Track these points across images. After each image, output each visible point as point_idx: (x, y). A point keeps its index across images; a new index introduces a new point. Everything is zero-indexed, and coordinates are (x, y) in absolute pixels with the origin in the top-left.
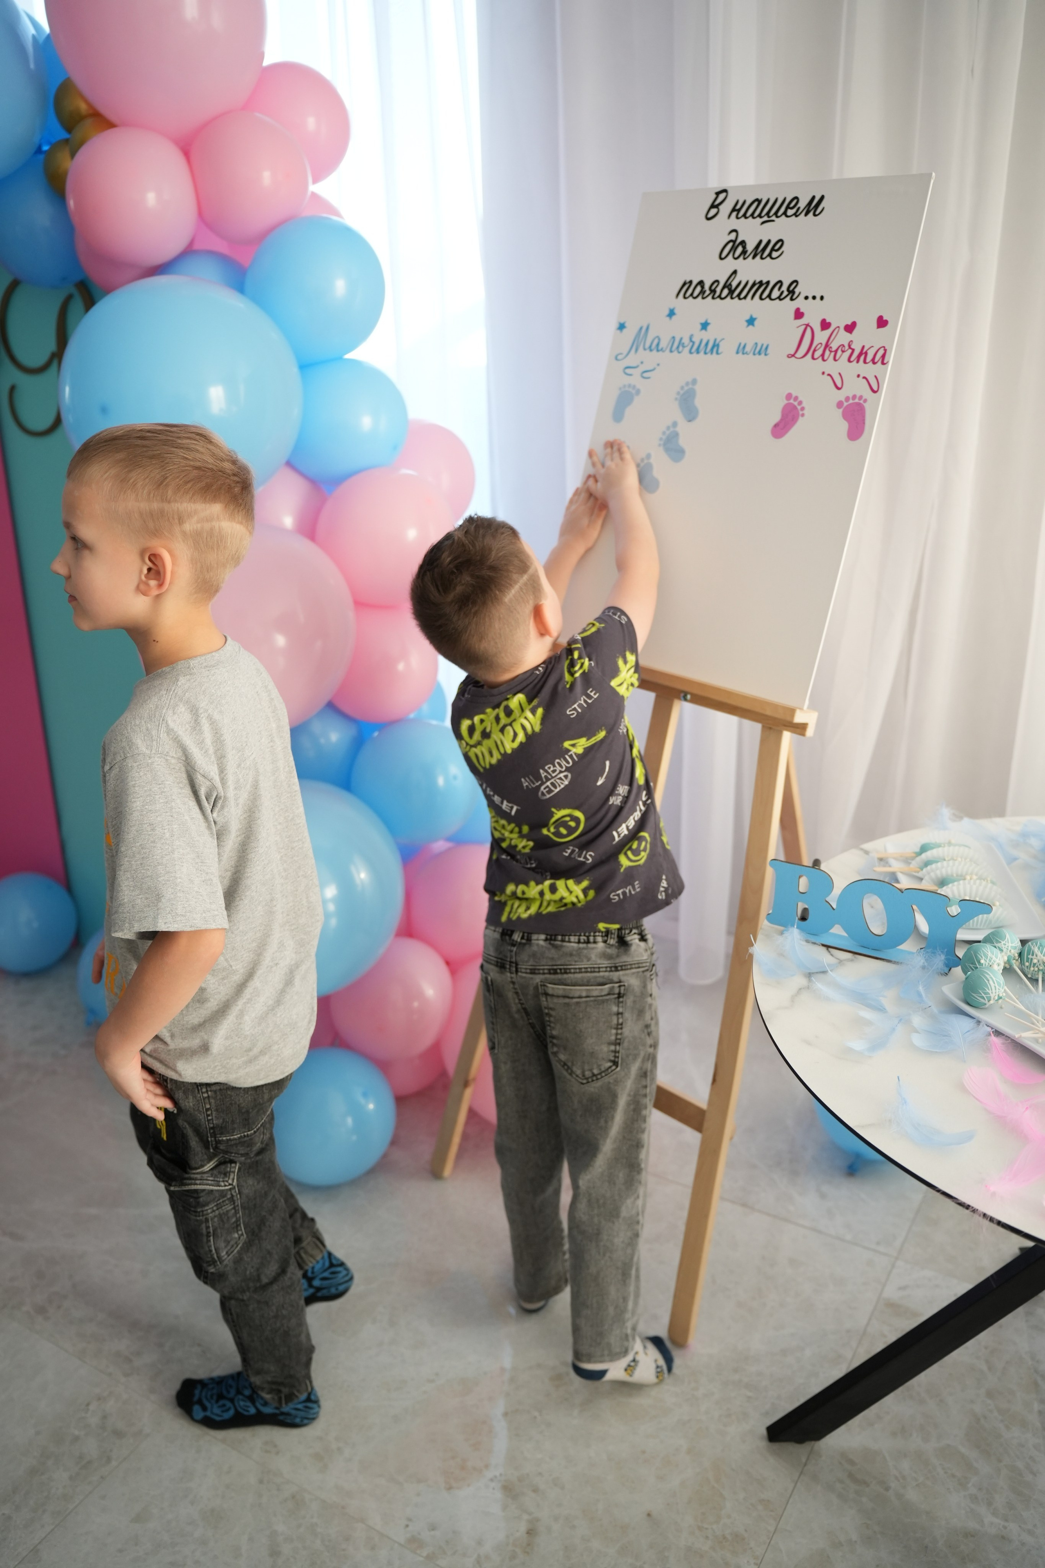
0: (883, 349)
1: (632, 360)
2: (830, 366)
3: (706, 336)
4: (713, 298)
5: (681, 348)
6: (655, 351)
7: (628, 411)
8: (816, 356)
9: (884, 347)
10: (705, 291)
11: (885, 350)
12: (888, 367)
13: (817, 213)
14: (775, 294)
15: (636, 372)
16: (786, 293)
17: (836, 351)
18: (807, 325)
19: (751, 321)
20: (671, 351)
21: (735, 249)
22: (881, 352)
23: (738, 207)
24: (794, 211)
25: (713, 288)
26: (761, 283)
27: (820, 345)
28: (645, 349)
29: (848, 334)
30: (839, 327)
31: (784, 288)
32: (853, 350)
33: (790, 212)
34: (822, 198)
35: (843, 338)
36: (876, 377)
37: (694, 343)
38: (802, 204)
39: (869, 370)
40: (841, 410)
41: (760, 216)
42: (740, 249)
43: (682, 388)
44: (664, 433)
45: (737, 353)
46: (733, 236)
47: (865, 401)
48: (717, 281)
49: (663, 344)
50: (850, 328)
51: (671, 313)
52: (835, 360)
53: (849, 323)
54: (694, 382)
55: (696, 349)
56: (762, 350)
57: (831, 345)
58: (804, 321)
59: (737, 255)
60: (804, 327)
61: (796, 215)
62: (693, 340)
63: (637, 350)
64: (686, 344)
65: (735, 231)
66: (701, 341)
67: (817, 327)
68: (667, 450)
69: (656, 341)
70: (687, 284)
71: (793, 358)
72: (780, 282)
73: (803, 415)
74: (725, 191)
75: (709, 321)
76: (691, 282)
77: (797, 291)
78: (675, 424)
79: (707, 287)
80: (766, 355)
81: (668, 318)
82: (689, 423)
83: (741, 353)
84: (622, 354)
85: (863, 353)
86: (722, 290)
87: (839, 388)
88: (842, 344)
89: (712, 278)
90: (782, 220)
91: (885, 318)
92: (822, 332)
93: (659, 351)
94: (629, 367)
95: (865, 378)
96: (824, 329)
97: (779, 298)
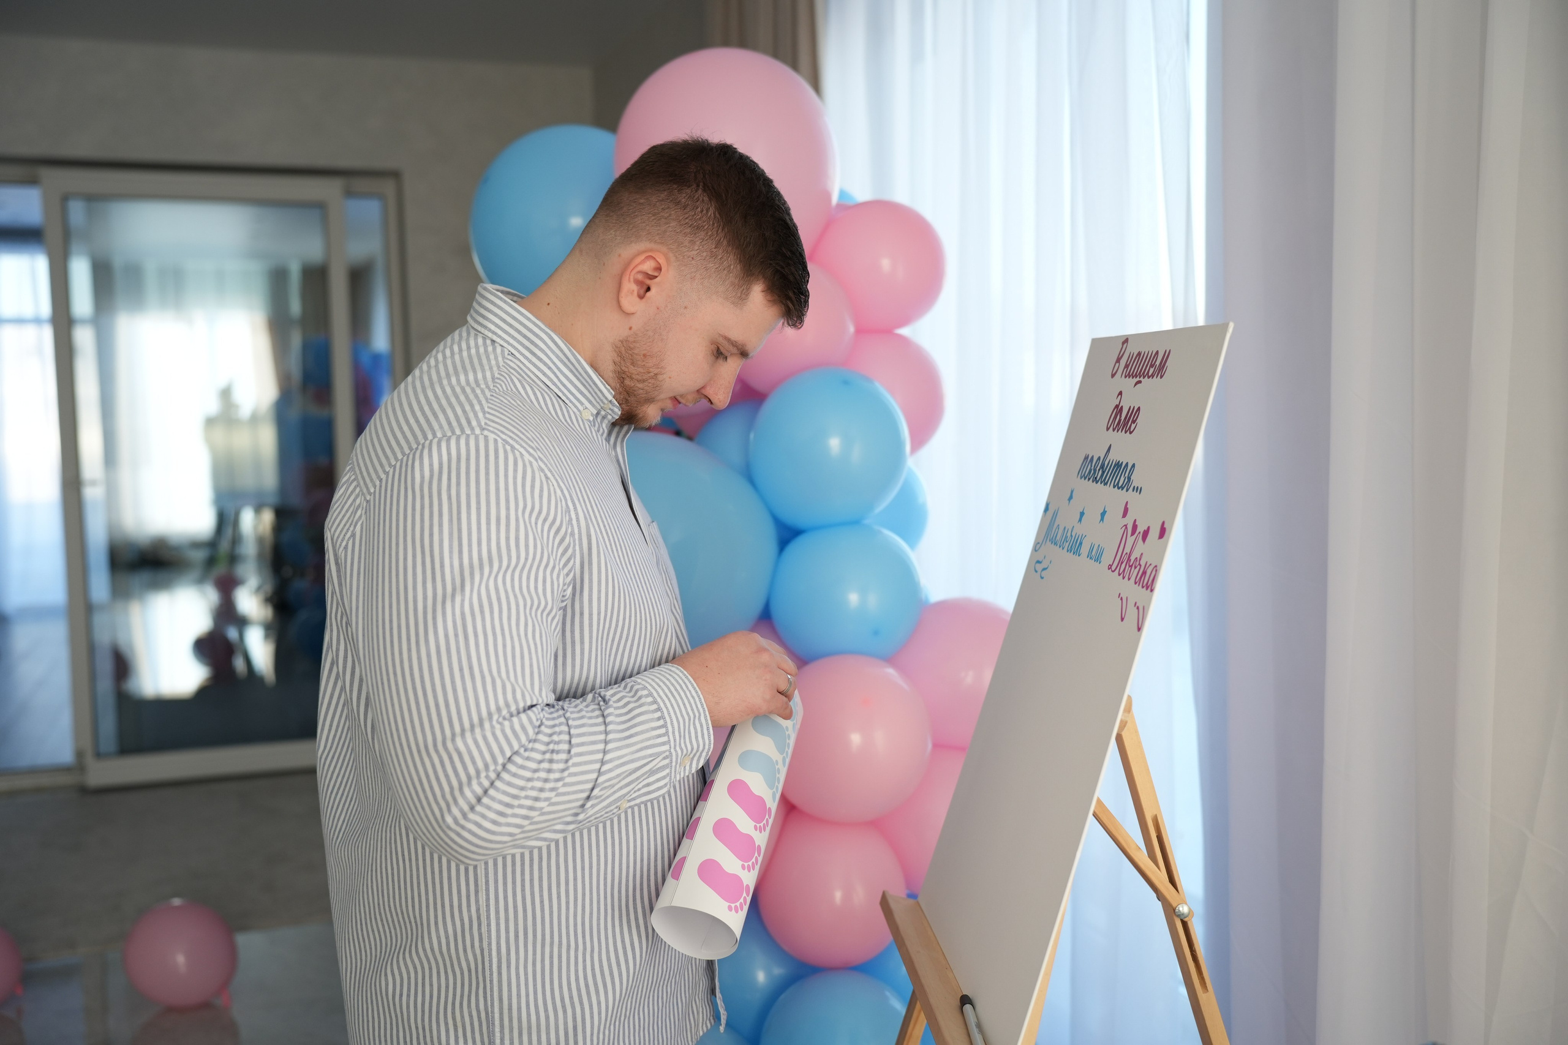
0: (1155, 568)
1: (1042, 552)
2: (1124, 586)
3: (1079, 530)
4: (1092, 481)
5: (1065, 543)
6: (1054, 542)
8: (1121, 570)
9: (1156, 566)
11: (1156, 571)
12: (1155, 596)
14: (1121, 480)
15: (1039, 567)
16: (1126, 480)
17: (1132, 566)
18: (1126, 527)
19: (1103, 515)
20: (1060, 547)
21: (1115, 417)
22: (1154, 573)
23: (1128, 362)
24: (1153, 369)
25: (1096, 467)
28: (1050, 540)
29: (1142, 542)
30: (1140, 533)
32: (1140, 566)
33: (1150, 371)
35: (1140, 547)
37: (1072, 536)
38: (1158, 363)
39: (1143, 598)
41: (1137, 375)
42: (1118, 419)
46: (1119, 400)
48: (1099, 458)
49: (1058, 538)
50: (1145, 535)
51: (1071, 498)
52: (1129, 579)
53: (1146, 529)
55: (1071, 546)
56: (1099, 556)
57: (1131, 558)
58: (1126, 519)
59: (1115, 425)
61: (1153, 376)
62: (1072, 533)
63: (1046, 542)
64: (1068, 539)
65: (1120, 393)
66: (1076, 535)
67: (1130, 533)
69: (1057, 531)
70: (1086, 458)
71: (1109, 571)
72: (1127, 464)
74: (1126, 341)
75: (1084, 511)
77: (1132, 477)
79: (1093, 466)
80: (1100, 562)
81: (1068, 502)
83: (1090, 556)
84: (1039, 543)
85: (1144, 573)
86: (1099, 470)
87: (1122, 619)
88: (1136, 558)
89: (1098, 452)
90: (1145, 381)
91: (1165, 526)
92: (1130, 540)
93: (1056, 544)
94: (1038, 562)
95: (1138, 608)
96: (1133, 533)
97: (1122, 488)
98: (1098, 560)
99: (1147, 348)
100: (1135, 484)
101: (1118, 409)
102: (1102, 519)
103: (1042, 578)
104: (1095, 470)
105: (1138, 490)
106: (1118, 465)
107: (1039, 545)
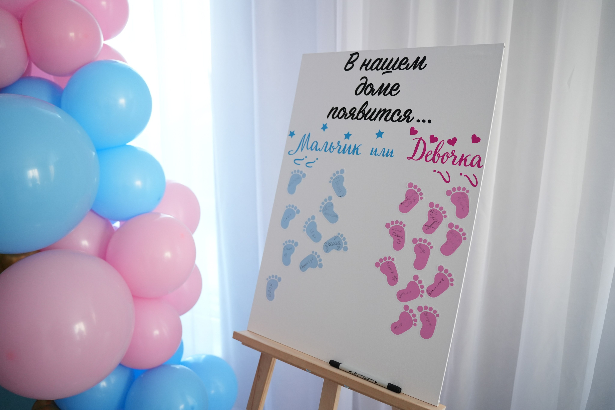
0: (478, 157)
1: (300, 155)
2: (439, 166)
3: (348, 142)
4: (352, 119)
5: (332, 150)
6: (315, 149)
7: (298, 187)
8: (428, 159)
9: (479, 156)
10: (347, 114)
11: (480, 158)
12: (483, 169)
13: (422, 67)
14: (396, 117)
15: (303, 163)
16: (403, 117)
17: (443, 157)
18: (420, 139)
19: (380, 134)
20: (325, 151)
21: (365, 89)
22: (477, 159)
23: (366, 63)
24: (405, 66)
25: (352, 112)
26: (385, 110)
27: (431, 152)
28: (308, 149)
29: (449, 145)
30: (443, 141)
31: (402, 114)
32: (456, 157)
33: (402, 67)
34: (425, 58)
35: (447, 148)
36: (474, 175)
37: (341, 146)
38: (411, 62)
39: (469, 171)
40: (450, 197)
41: (382, 69)
42: (369, 89)
43: (334, 175)
44: (323, 203)
45: (371, 154)
46: (364, 81)
47: (468, 191)
48: (355, 108)
49: (320, 146)
50: (452, 142)
51: (325, 127)
52: (442, 162)
53: (451, 138)
54: (342, 171)
55: (343, 150)
56: (389, 154)
57: (438, 153)
58: (418, 136)
59: (367, 93)
60: (419, 139)
61: (407, 68)
62: (340, 144)
63: (302, 150)
64: (335, 148)
65: (365, 77)
66: (346, 145)
67: (428, 141)
68: (325, 215)
69: (315, 144)
70: (334, 110)
71: (412, 159)
72: (399, 111)
73: (422, 198)
74: (355, 53)
75: (350, 133)
76: (337, 108)
77: (411, 116)
78: (330, 198)
79: (348, 112)
80: (391, 156)
81: (322, 130)
82: (340, 197)
83: (374, 154)
84: (292, 151)
85: (464, 159)
86: (358, 114)
87: (447, 182)
88: (447, 152)
89: (349, 106)
91: (478, 136)
92: (432, 145)
93: (317, 150)
94: (298, 159)
95: (466, 176)
96: (433, 142)
97: (399, 120)
103: (309, 166)
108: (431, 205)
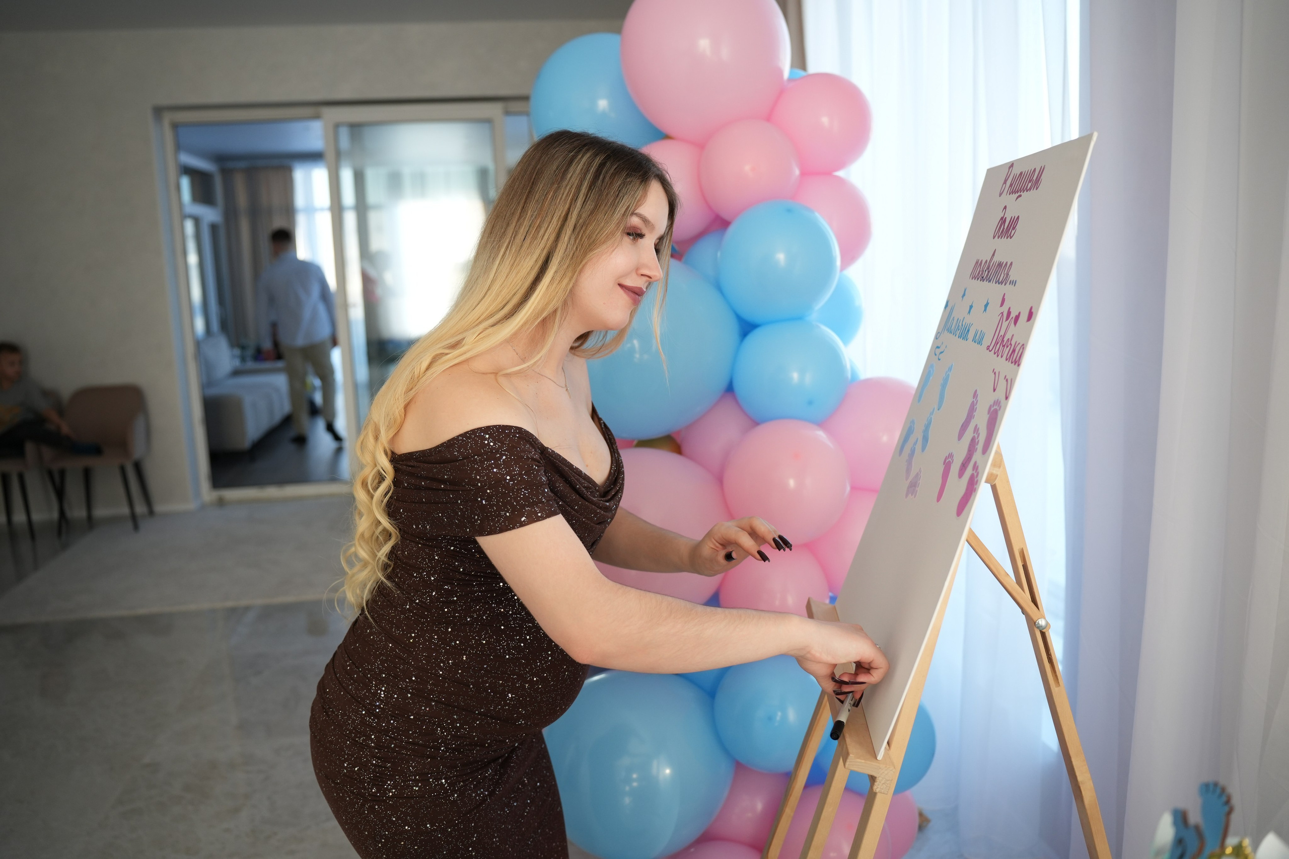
2: (998, 362)
3: (968, 320)
7: (925, 391)
8: (996, 350)
9: (1023, 345)
11: (1023, 348)
14: (1001, 277)
15: (938, 351)
17: (1004, 346)
18: (1002, 314)
19: (986, 306)
20: (953, 334)
22: (1021, 350)
28: (947, 330)
29: (1014, 325)
30: (1012, 318)
32: (1011, 344)
35: (1011, 331)
36: (1011, 379)
37: (962, 325)
38: (1035, 178)
39: (1011, 371)
40: (988, 416)
41: (1018, 192)
42: (1002, 227)
43: (945, 375)
44: (928, 419)
47: (1001, 408)
48: (986, 261)
49: (953, 327)
50: (1016, 319)
51: (964, 294)
52: (1002, 357)
53: (1017, 314)
54: (951, 368)
57: (1004, 339)
61: (1030, 189)
63: (944, 330)
65: (1005, 208)
67: (1005, 317)
68: (923, 438)
70: (977, 263)
71: (987, 350)
72: (1006, 264)
74: (1012, 165)
77: (1009, 273)
78: (933, 411)
81: (962, 298)
82: (938, 411)
83: (974, 340)
85: (1014, 351)
86: (986, 271)
87: (994, 390)
88: (1009, 339)
89: (986, 257)
90: (1025, 194)
91: (1033, 310)
92: (1005, 324)
93: (951, 332)
94: (938, 347)
95: (1007, 380)
96: (1007, 319)
97: (1002, 283)
98: (980, 343)
99: (1026, 168)
100: (1011, 278)
101: (1003, 220)
102: (985, 310)
103: (939, 360)
104: (983, 271)
105: (1014, 283)
106: (1000, 265)
107: (939, 334)
108: (976, 430)
